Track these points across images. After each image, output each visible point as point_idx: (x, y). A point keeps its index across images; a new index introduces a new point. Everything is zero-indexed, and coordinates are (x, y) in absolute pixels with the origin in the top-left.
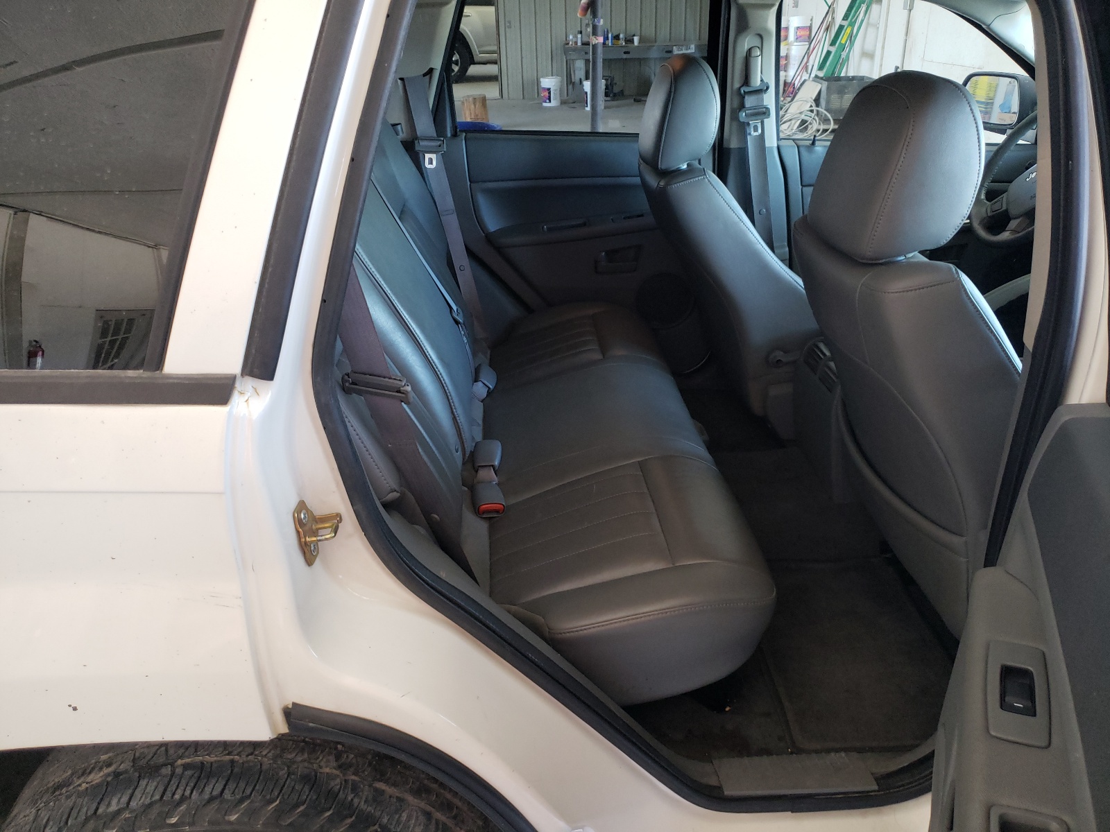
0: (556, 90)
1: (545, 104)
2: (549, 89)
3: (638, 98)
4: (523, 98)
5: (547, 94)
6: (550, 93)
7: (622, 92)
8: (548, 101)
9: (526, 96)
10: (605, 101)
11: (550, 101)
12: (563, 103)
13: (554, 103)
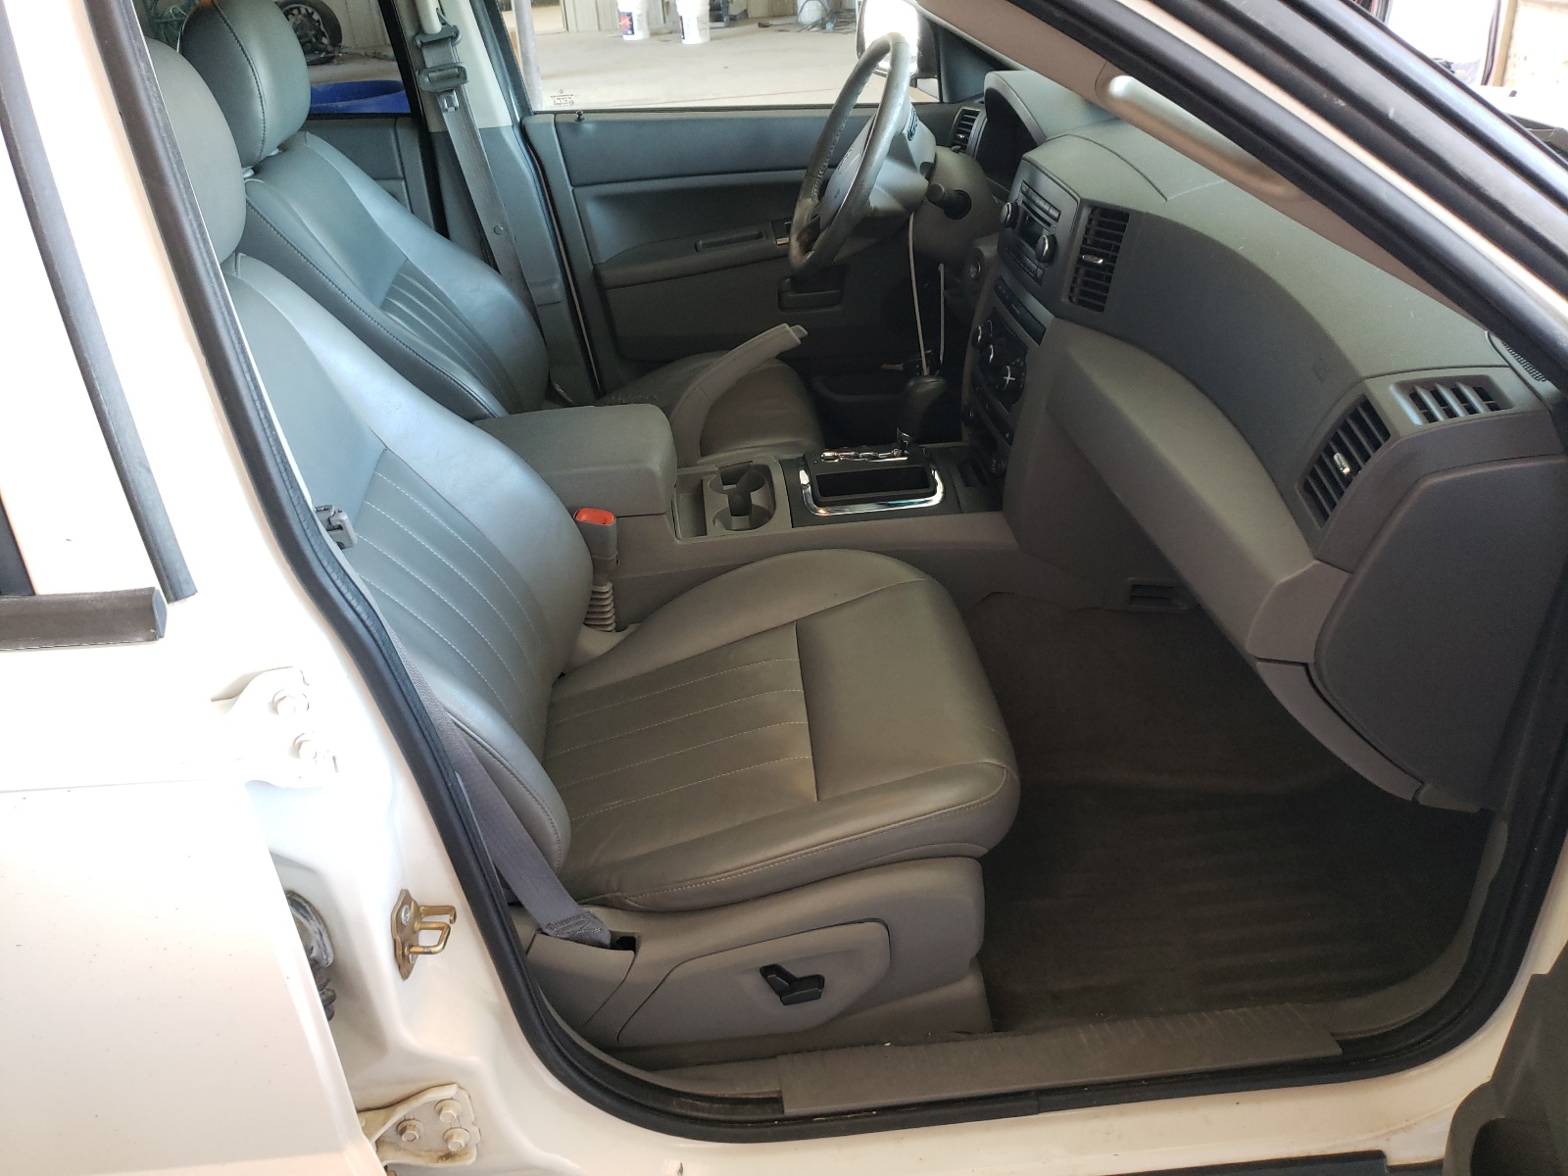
0: (640, 15)
1: (626, 38)
2: (630, 15)
3: (763, 22)
4: (600, 29)
5: (629, 23)
6: (631, 20)
7: (745, 13)
8: (630, 32)
9: (603, 27)
10: (712, 28)
11: (633, 33)
12: (654, 34)
13: (640, 35)
